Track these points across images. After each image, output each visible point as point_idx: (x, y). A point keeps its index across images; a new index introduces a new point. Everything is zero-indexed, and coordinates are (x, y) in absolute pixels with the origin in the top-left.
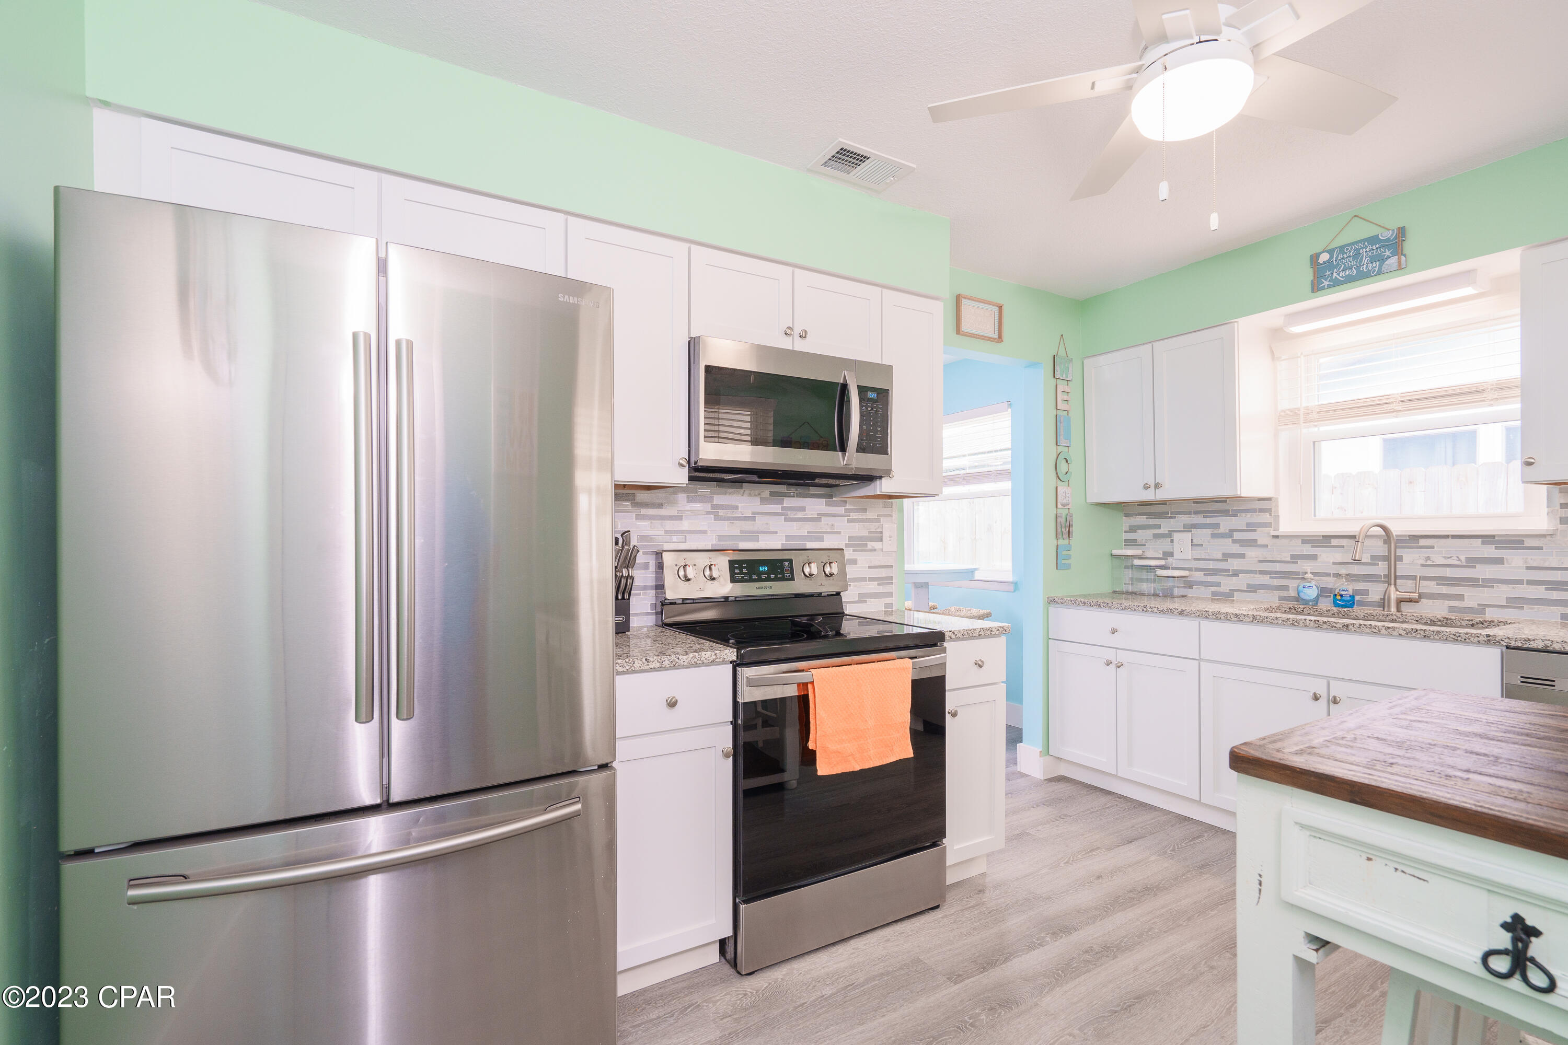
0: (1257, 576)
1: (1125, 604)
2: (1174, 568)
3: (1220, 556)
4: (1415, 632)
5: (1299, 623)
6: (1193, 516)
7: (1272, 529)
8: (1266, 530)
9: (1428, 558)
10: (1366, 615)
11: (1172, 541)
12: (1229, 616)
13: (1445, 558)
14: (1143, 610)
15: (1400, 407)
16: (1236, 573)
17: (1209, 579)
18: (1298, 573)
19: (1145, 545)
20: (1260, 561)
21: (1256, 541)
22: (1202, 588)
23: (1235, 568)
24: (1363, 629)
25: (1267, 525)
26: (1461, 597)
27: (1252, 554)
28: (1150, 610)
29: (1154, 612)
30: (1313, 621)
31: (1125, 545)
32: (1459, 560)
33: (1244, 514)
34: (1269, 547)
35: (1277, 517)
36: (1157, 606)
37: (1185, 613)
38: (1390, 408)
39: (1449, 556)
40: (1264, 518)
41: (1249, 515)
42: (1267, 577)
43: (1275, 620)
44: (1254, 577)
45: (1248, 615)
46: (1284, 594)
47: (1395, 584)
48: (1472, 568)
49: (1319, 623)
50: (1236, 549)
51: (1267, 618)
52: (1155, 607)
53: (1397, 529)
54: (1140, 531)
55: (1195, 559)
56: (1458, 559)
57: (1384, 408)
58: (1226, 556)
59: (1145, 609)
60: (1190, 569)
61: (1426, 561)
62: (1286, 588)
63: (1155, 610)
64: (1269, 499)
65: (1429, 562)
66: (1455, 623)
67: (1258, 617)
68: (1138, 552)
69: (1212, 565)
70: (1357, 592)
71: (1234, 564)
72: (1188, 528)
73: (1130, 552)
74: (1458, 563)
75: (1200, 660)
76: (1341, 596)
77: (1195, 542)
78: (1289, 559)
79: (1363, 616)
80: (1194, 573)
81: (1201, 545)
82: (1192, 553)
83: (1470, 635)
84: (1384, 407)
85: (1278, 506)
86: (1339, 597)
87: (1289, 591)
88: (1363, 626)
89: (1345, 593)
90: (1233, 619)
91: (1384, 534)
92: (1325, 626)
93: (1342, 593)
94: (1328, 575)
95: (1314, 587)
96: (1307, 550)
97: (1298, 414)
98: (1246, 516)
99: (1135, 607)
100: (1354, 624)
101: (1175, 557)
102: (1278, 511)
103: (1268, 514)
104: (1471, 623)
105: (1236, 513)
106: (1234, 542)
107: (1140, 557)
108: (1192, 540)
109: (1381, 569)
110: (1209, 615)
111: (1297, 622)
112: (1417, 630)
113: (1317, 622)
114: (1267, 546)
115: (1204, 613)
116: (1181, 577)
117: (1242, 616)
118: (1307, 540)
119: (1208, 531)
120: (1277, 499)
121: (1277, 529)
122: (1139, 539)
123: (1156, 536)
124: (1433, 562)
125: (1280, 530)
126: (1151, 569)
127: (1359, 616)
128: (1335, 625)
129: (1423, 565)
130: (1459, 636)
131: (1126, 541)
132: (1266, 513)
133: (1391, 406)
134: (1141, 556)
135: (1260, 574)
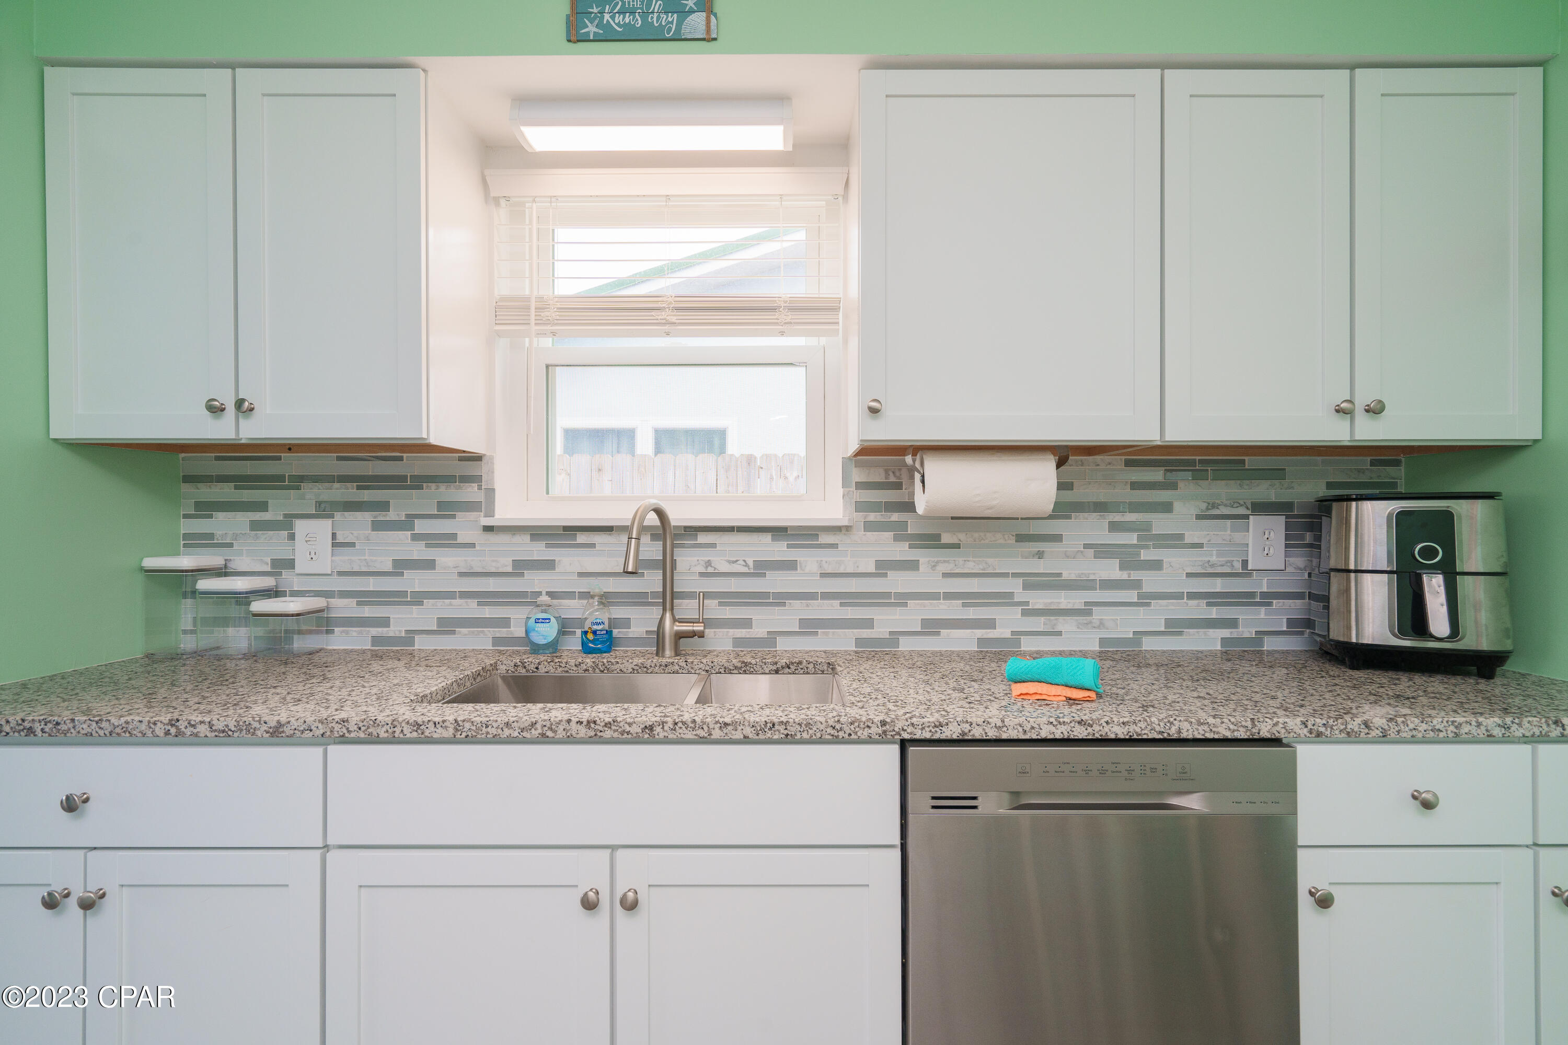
0: (458, 602)
1: (113, 720)
2: (295, 594)
3: (388, 567)
4: (770, 729)
5: (555, 732)
6: (336, 485)
7: (482, 514)
8: (472, 515)
9: (708, 564)
10: (636, 668)
11: (292, 537)
12: (398, 730)
13: (730, 562)
14: (167, 733)
15: (675, 318)
16: (418, 599)
17: (367, 612)
18: (524, 594)
19: (230, 545)
20: (462, 574)
21: (454, 536)
22: (354, 631)
23: (417, 590)
24: (681, 731)
25: (473, 506)
26: (746, 623)
27: (447, 559)
28: (188, 731)
29: (202, 735)
30: (585, 723)
31: (185, 546)
32: (747, 565)
33: (433, 486)
34: (478, 548)
35: (491, 492)
36: (207, 719)
37: (288, 730)
38: (660, 317)
39: (735, 559)
40: (470, 493)
41: (443, 487)
42: (473, 603)
43: (506, 730)
44: (451, 605)
45: (444, 721)
46: (502, 632)
47: (672, 609)
48: (762, 576)
49: (597, 727)
50: (418, 551)
51: (487, 727)
52: (201, 722)
53: (678, 516)
54: (221, 516)
55: (340, 573)
56: (744, 564)
57: (653, 316)
58: (401, 566)
59: (173, 731)
60: (327, 594)
61: (707, 567)
62: (505, 622)
63: (203, 729)
64: (478, 458)
65: (710, 570)
66: (756, 669)
67: (467, 725)
68: (212, 559)
69: (372, 584)
70: (613, 622)
71: (414, 581)
72: (324, 510)
73: (186, 562)
74: (745, 570)
75: (326, 847)
76: (594, 632)
77: (340, 539)
78: (510, 569)
79: (631, 670)
80: (336, 602)
81: (352, 545)
82: (332, 561)
83: (856, 724)
84: (653, 313)
85: (493, 472)
86: (590, 636)
87: (510, 628)
88: (680, 725)
89: (600, 627)
90: (409, 735)
91: (659, 524)
92: (608, 734)
93: (595, 627)
94: (570, 595)
95: (553, 620)
96: (539, 551)
97: (528, 308)
98: (438, 488)
99: (143, 727)
100: (663, 723)
101: (299, 568)
102: (492, 479)
103: (475, 485)
104: (774, 668)
105: (418, 482)
106: (416, 537)
107: (222, 572)
108: (334, 536)
109: (652, 582)
110: (349, 732)
111: (551, 729)
112: (774, 725)
113: (592, 725)
114: (473, 545)
115: (337, 727)
116: (309, 613)
117: (431, 725)
118: (539, 533)
119: (366, 517)
120: (492, 458)
121: (490, 513)
122: (218, 533)
123: (256, 526)
124: (715, 569)
125: (497, 516)
126: (244, 598)
127: (625, 670)
128: (628, 728)
129: (702, 574)
130: (841, 729)
131: (186, 536)
132: (473, 485)
133: (663, 315)
134: (221, 569)
135: (461, 597)
